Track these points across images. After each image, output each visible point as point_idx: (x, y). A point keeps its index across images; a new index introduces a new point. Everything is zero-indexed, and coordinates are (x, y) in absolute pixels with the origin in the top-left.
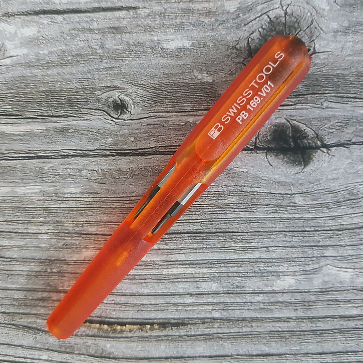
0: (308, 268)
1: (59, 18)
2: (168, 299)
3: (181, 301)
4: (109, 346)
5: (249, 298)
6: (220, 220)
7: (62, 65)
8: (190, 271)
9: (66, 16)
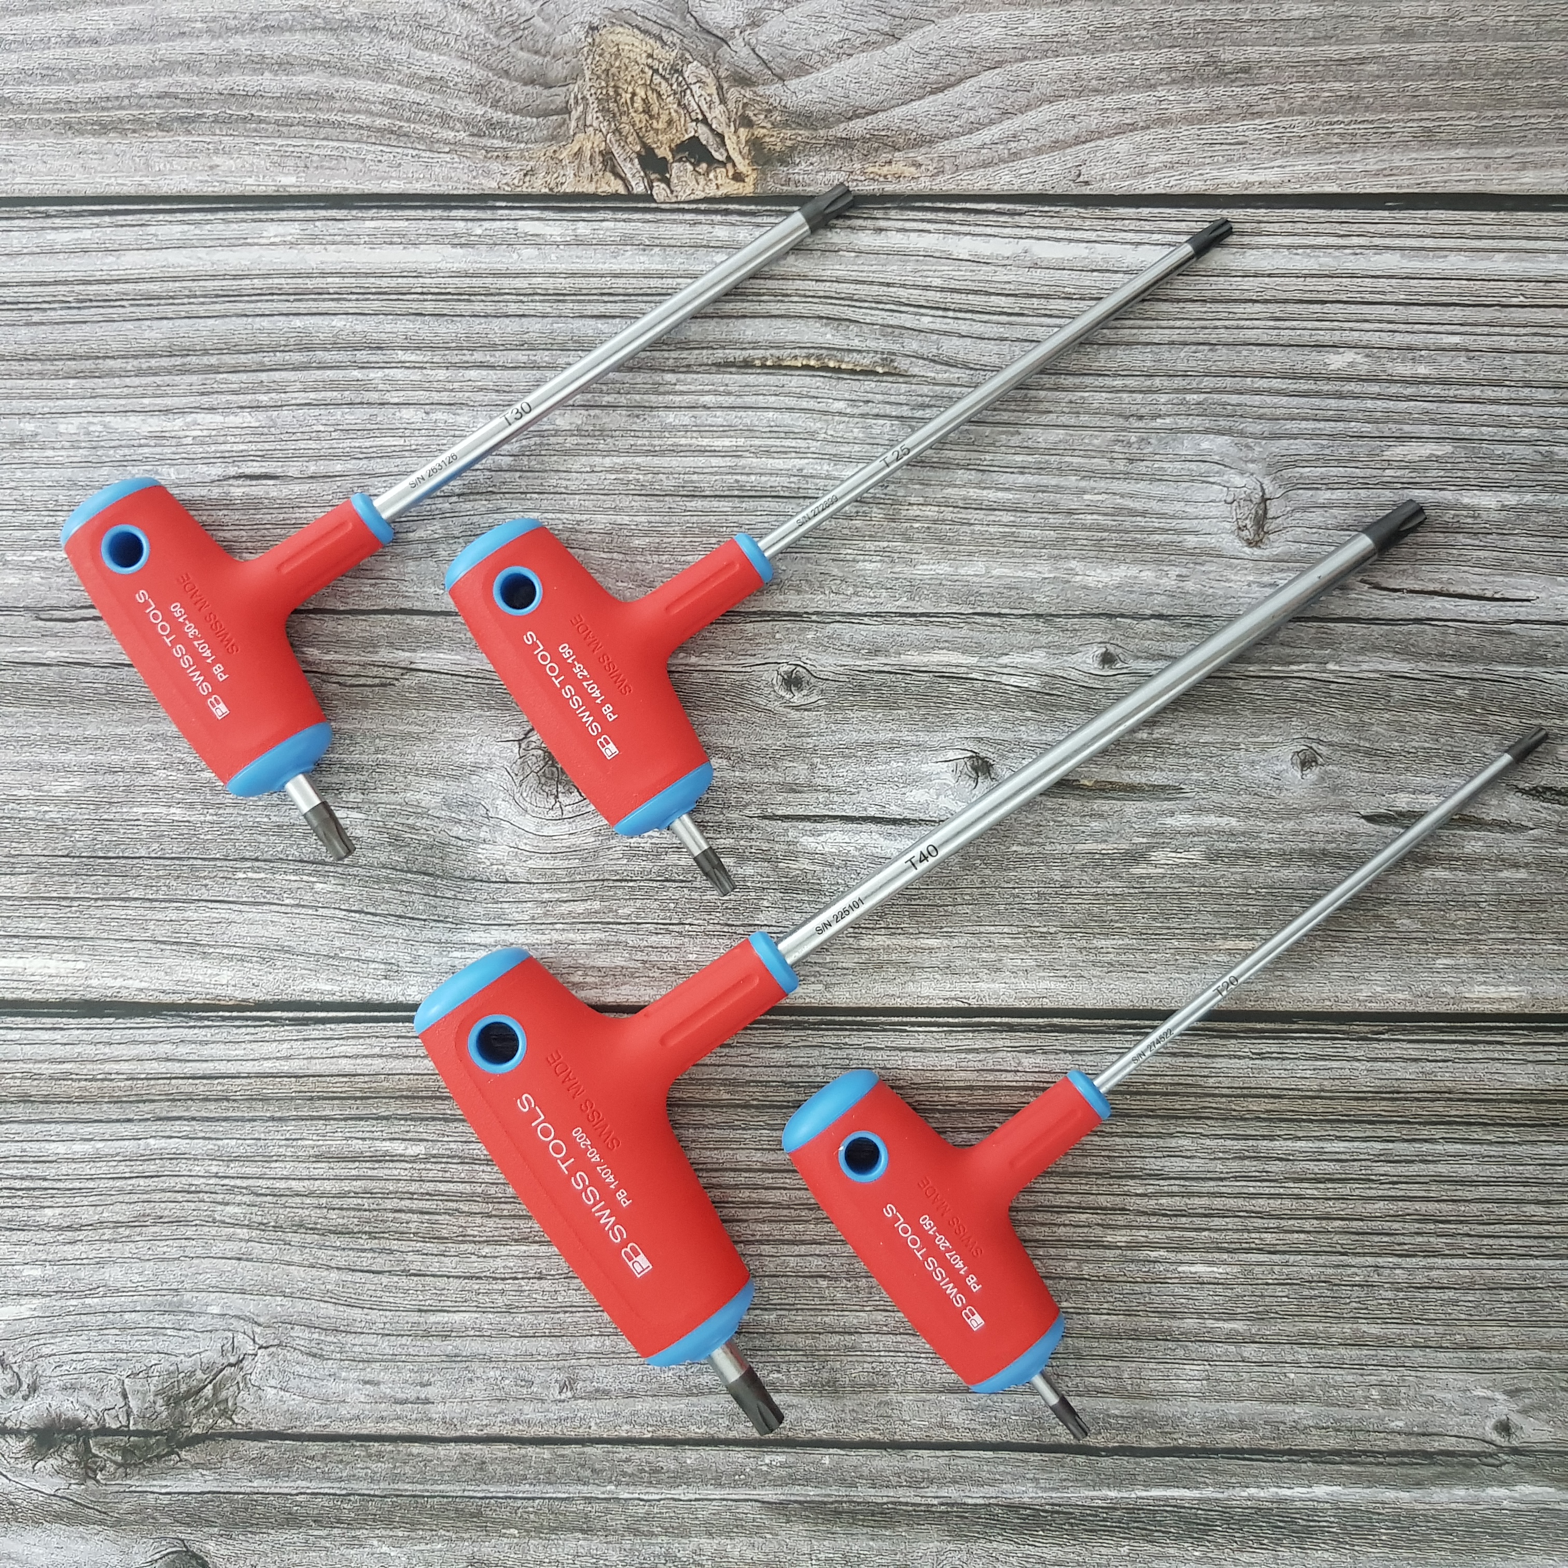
0: (537, 440)
1: (872, 812)
2: (739, 401)
3: (720, 398)
4: (829, 336)
5: (623, 400)
6: (658, 513)
7: (871, 744)
8: (705, 442)
9: (864, 814)
